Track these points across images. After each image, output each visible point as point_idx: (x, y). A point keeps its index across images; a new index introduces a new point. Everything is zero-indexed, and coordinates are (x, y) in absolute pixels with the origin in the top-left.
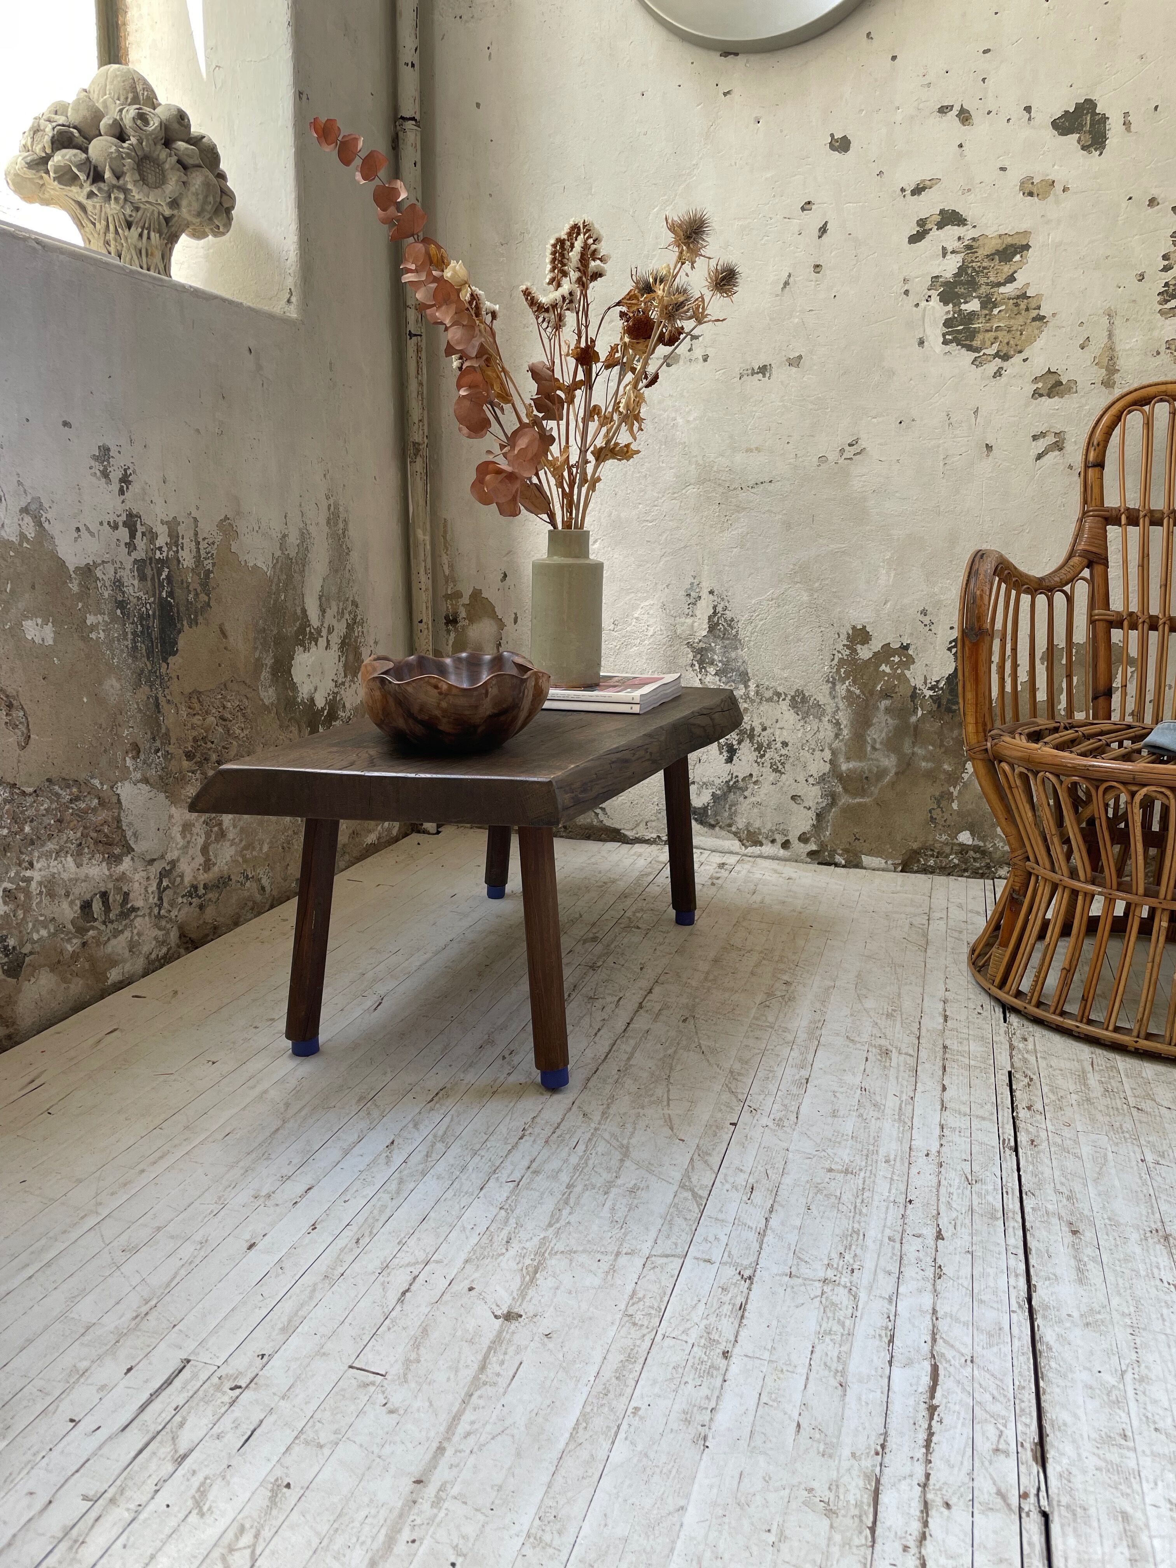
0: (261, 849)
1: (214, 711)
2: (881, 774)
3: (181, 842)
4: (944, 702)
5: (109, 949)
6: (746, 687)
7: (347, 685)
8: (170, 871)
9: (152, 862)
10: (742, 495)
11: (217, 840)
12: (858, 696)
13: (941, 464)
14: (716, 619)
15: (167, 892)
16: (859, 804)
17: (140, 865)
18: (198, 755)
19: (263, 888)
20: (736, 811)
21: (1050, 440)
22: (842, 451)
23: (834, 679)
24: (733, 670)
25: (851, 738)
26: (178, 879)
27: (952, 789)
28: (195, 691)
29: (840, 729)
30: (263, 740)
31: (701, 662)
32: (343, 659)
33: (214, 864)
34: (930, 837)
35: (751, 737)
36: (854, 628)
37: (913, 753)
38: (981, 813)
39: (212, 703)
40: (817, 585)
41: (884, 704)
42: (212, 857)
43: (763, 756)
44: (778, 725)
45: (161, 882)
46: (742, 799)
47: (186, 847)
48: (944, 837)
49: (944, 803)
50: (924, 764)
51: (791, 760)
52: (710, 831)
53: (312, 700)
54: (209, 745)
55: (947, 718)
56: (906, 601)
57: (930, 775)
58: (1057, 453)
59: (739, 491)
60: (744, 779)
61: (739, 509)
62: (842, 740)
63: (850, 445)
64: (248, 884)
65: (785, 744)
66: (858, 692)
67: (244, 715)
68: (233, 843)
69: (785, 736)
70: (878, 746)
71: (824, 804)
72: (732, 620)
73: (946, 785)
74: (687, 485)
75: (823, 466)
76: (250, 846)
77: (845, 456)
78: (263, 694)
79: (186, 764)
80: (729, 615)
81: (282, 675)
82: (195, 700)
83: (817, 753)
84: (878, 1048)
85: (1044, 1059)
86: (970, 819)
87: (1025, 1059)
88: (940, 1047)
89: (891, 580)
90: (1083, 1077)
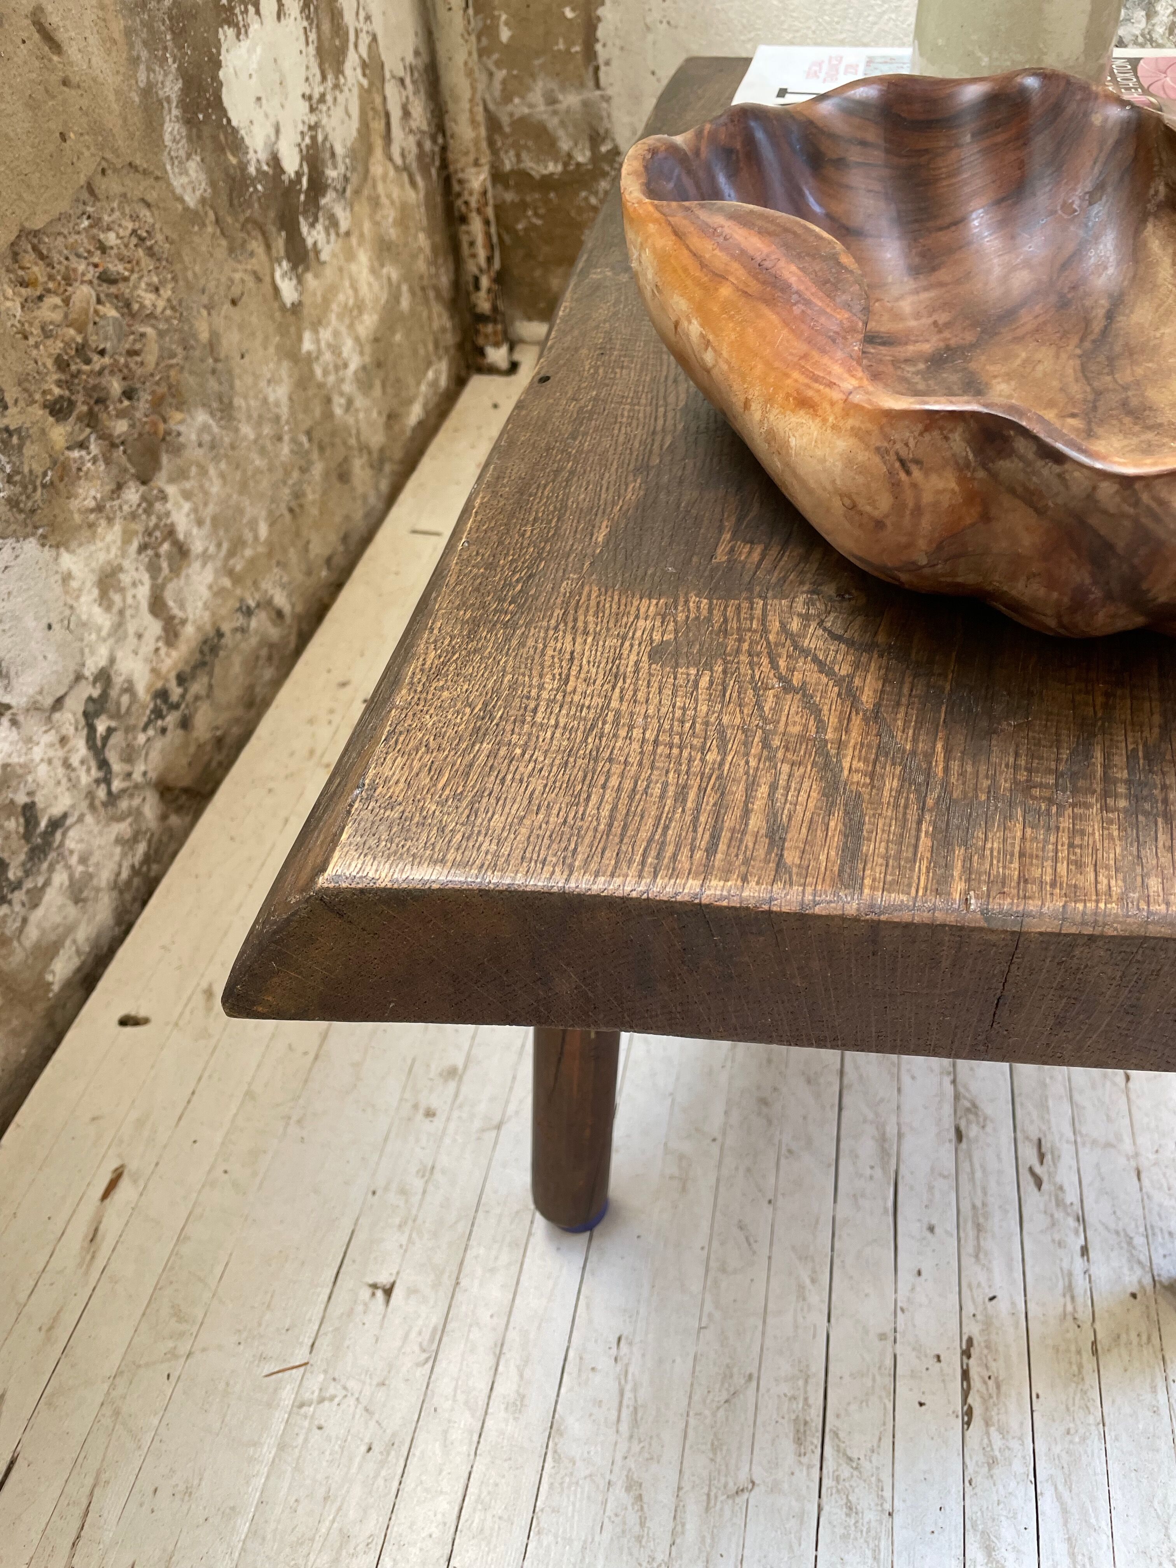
0: (256, 538)
1: (81, 267)
3: (103, 619)
5: (32, 934)
7: (329, 98)
8: (104, 695)
9: (59, 703)
11: (176, 571)
15: (112, 741)
17: (33, 725)
18: (80, 398)
19: (279, 614)
26: (125, 699)
28: (24, 233)
30: (205, 299)
32: (313, 36)
33: (184, 622)
39: (72, 248)
42: (176, 611)
45: (91, 729)
47: (119, 626)
53: (275, 161)
54: (98, 362)
64: (254, 623)
67: (151, 252)
68: (205, 557)
76: (237, 544)
78: (178, 182)
79: (59, 434)
81: (207, 116)
82: (28, 258)
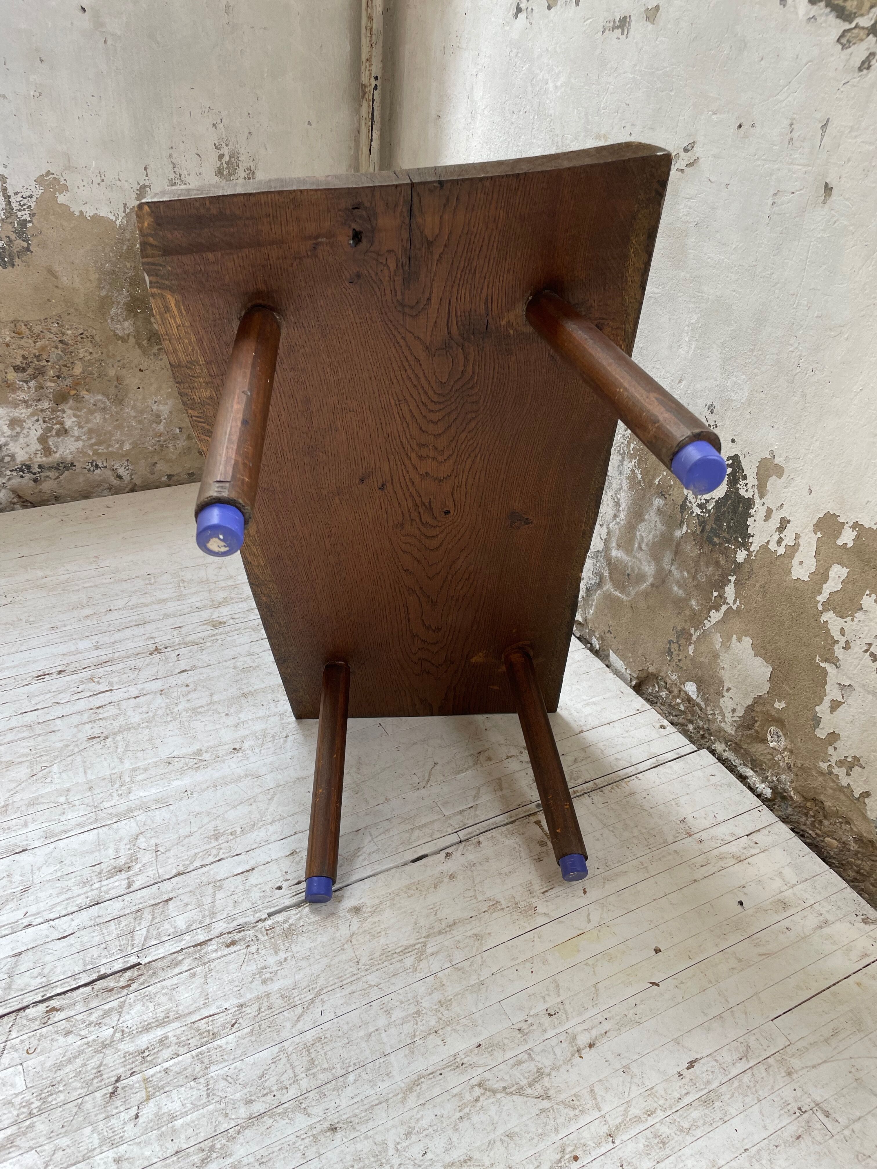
0: (120, 447)
1: (51, 336)
2: (641, 578)
3: (7, 431)
4: (708, 528)
11: (58, 434)
12: (639, 482)
13: (770, 203)
16: (619, 597)
18: (31, 369)
19: (120, 476)
22: (677, 156)
23: (625, 451)
25: (624, 525)
26: (7, 457)
27: (692, 631)
28: (20, 320)
29: (619, 511)
33: (55, 452)
34: (664, 669)
37: (670, 572)
38: (711, 673)
41: (658, 502)
42: (53, 447)
47: (16, 437)
48: (674, 677)
49: (682, 641)
50: (676, 589)
54: (45, 363)
55: (707, 548)
56: (698, 386)
57: (680, 604)
62: (619, 523)
63: (685, 151)
64: (98, 471)
66: (640, 476)
67: (90, 342)
68: (79, 439)
70: (643, 546)
71: (593, 582)
73: (688, 623)
76: (105, 444)
77: (678, 164)
78: (114, 326)
79: (14, 375)
82: (21, 327)
84: (129, 861)
85: (193, 975)
86: (700, 674)
87: (179, 963)
88: (165, 897)
89: (691, 353)
90: (165, 1021)
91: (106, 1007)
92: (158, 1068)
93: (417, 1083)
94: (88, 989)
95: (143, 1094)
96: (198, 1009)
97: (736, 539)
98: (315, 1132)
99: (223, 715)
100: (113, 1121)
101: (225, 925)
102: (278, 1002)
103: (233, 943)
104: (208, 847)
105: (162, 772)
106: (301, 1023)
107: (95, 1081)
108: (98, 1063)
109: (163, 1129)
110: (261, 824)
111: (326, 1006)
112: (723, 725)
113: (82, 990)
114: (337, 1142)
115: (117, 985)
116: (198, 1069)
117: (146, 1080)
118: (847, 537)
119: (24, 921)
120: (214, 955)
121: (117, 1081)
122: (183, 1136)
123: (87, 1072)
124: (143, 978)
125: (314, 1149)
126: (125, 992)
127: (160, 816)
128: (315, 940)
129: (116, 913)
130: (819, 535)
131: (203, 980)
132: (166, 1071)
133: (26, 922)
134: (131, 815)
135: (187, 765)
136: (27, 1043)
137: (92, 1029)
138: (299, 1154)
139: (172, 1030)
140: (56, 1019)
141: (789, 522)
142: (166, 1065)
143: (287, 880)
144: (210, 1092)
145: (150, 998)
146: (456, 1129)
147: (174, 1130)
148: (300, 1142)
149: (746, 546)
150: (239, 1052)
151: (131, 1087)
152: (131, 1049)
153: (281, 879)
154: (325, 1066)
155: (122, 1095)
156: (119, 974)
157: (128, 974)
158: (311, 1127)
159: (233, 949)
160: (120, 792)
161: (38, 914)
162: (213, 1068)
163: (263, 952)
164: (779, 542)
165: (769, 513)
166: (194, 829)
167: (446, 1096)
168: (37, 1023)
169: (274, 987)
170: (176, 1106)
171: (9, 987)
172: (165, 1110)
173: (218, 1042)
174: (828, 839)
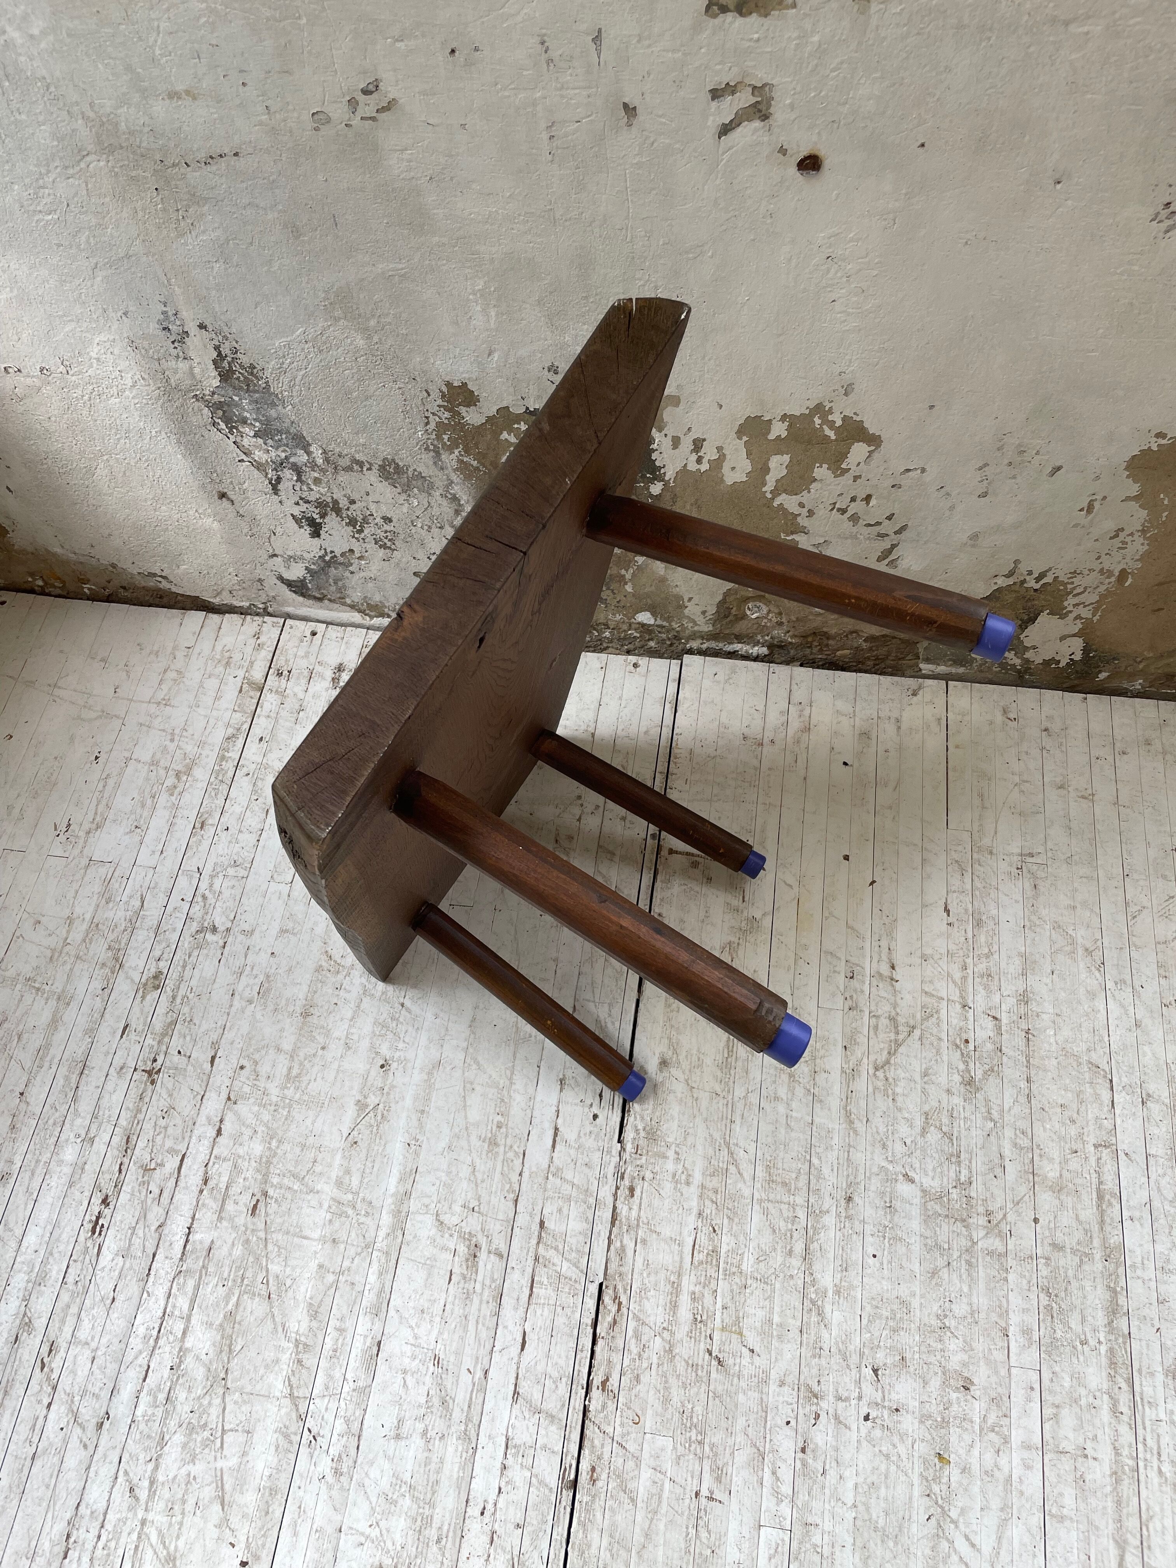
6: (309, 453)
10: (194, 176)
12: (477, 469)
13: (545, 136)
14: (225, 364)
20: (344, 586)
21: (744, 99)
22: (353, 103)
23: (435, 446)
24: (280, 432)
27: (623, 572)
29: (460, 505)
31: (227, 420)
34: (602, 617)
35: (337, 510)
36: (448, 384)
38: (663, 596)
40: (373, 323)
43: (360, 531)
44: (370, 498)
46: (347, 574)
48: (618, 617)
49: (614, 586)
51: (402, 537)
52: (319, 604)
56: (522, 352)
58: (757, 124)
59: (184, 169)
60: (343, 554)
61: (195, 199)
63: (366, 92)
65: (387, 520)
66: (475, 463)
69: (384, 510)
72: (252, 367)
74: (82, 154)
75: (325, 130)
77: (360, 113)
80: (245, 360)
83: (435, 530)
84: (467, 1243)
85: (644, 1241)
86: (649, 601)
87: (623, 1248)
88: (536, 1227)
89: (492, 322)
90: (676, 1288)
91: (630, 1332)
92: (718, 1314)
93: (848, 1114)
94: (600, 1343)
95: (734, 1336)
96: (681, 1253)
97: (644, 476)
98: (843, 1214)
99: (320, 1052)
100: (745, 1372)
101: (607, 1188)
102: (714, 1183)
103: (632, 1190)
104: (501, 1157)
105: (363, 1155)
106: (745, 1175)
107: (699, 1373)
108: (683, 1363)
109: (775, 1333)
110: (505, 1092)
111: (741, 1144)
112: (696, 628)
113: (598, 1349)
114: (861, 1202)
115: (612, 1315)
116: (737, 1280)
117: (723, 1329)
118: (779, 430)
119: (477, 1376)
120: (634, 1213)
121: (710, 1353)
122: (791, 1321)
123: (687, 1378)
124: (620, 1287)
125: (857, 1223)
126: (624, 1310)
127: (425, 1185)
128: (672, 1118)
129: (526, 1282)
130: (745, 438)
131: (654, 1235)
132: (725, 1308)
133: (479, 1374)
134: (403, 1214)
135: (371, 1126)
136: (626, 1421)
137: (645, 1356)
138: (855, 1236)
139: (688, 1284)
140: (617, 1384)
141: (704, 440)
142: (719, 1305)
143: (591, 1105)
144: (764, 1280)
145: (644, 1290)
146: (900, 1110)
147: (781, 1325)
148: (845, 1231)
149: (661, 478)
150: (742, 1238)
151: (723, 1343)
152: (687, 1329)
153: (586, 1110)
154: (794, 1175)
155: (726, 1355)
156: (601, 1307)
157: (607, 1299)
158: (838, 1215)
159: (637, 1193)
160: (363, 1212)
161: (477, 1358)
162: (744, 1267)
163: (657, 1168)
164: (699, 461)
165: (676, 442)
166: (469, 1160)
167: (871, 1099)
168: (610, 1403)
169: (697, 1178)
170: (761, 1314)
171: (552, 1417)
172: (758, 1325)
173: (723, 1251)
174: (838, 653)
